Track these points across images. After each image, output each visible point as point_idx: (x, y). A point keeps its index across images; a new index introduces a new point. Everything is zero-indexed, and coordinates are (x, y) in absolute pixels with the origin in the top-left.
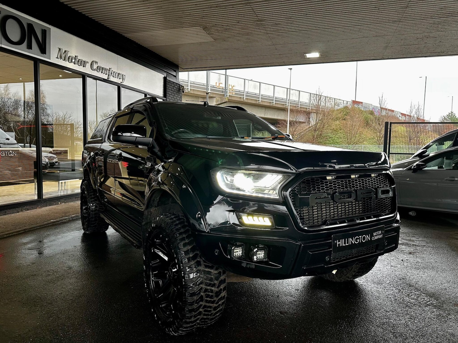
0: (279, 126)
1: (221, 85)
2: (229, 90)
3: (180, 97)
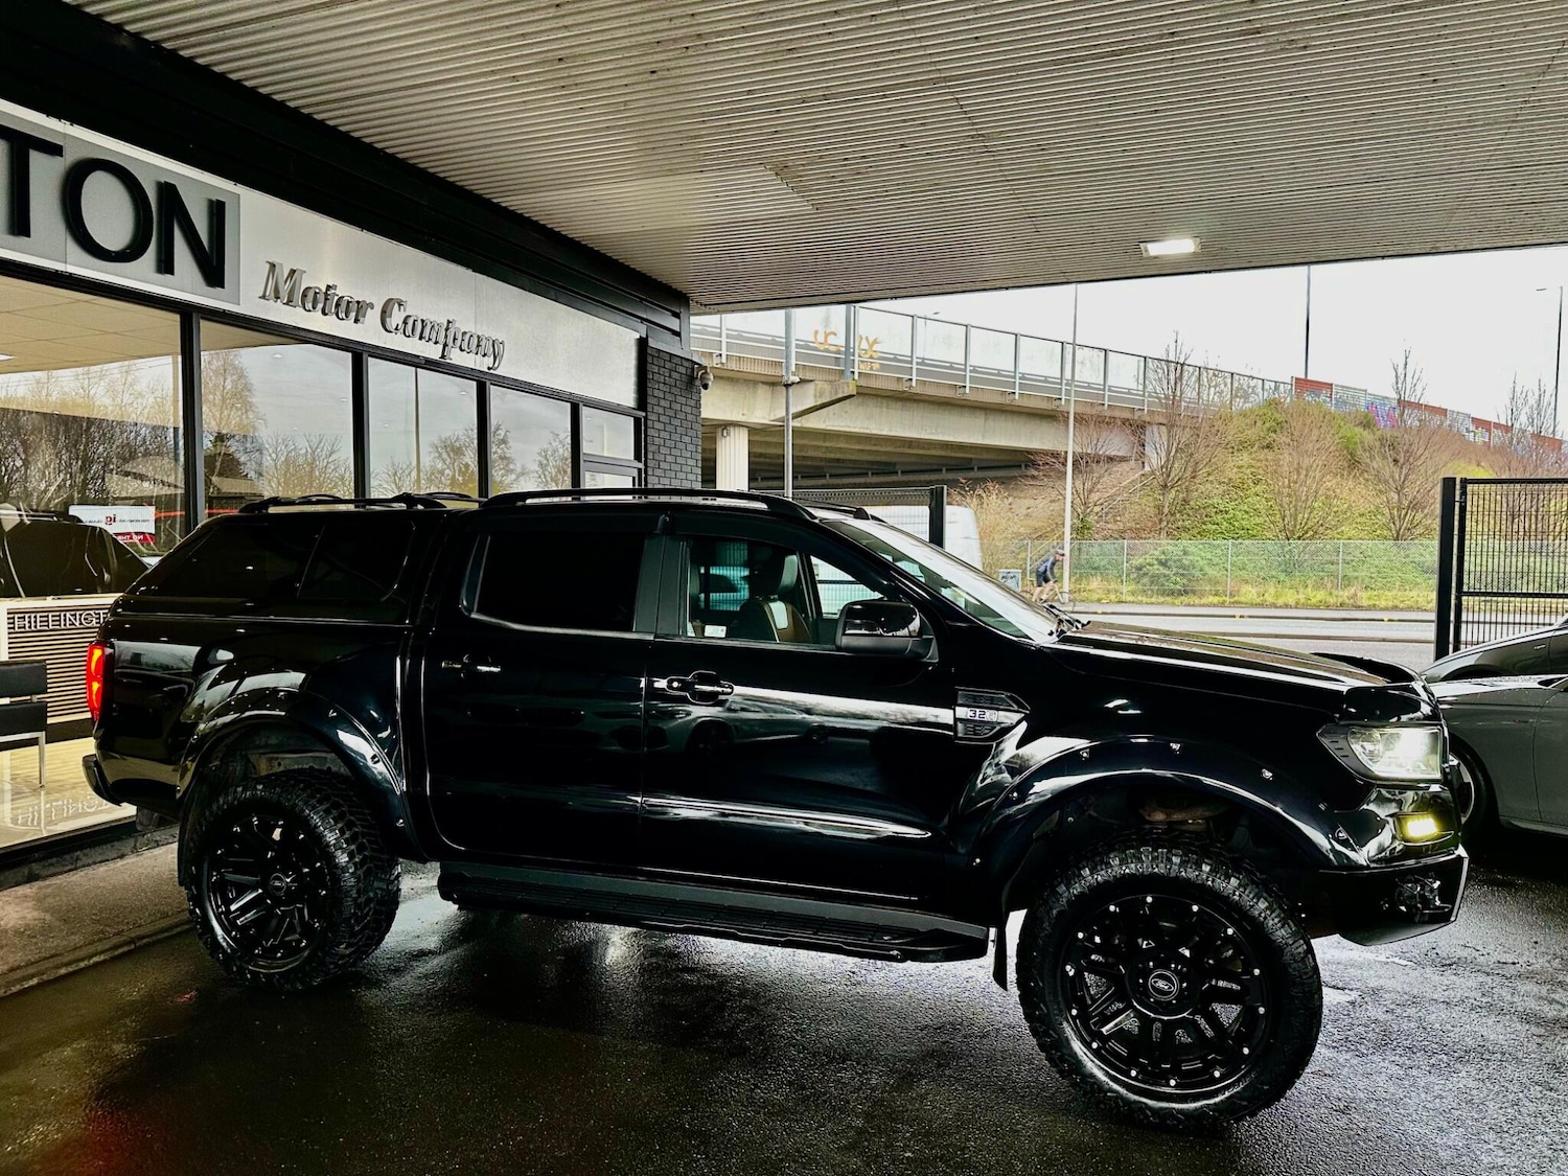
0: (1036, 473)
1: (832, 340)
2: (860, 356)
3: (693, 403)
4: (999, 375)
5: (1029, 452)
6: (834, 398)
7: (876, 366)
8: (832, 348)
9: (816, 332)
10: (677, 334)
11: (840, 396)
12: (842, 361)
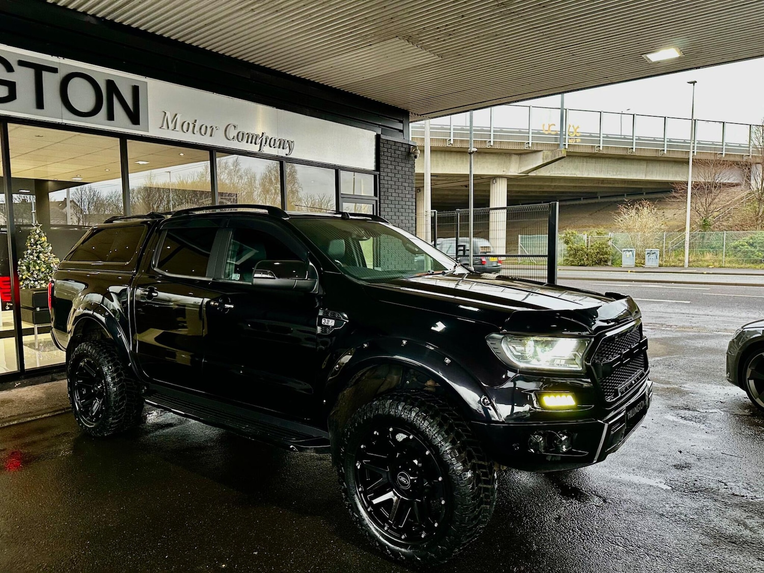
0: (676, 195)
1: (552, 128)
2: (569, 136)
3: (410, 166)
4: (654, 140)
5: (672, 183)
6: (553, 159)
7: (578, 140)
8: (553, 133)
9: (544, 125)
10: (402, 131)
11: (557, 157)
12: (558, 139)
